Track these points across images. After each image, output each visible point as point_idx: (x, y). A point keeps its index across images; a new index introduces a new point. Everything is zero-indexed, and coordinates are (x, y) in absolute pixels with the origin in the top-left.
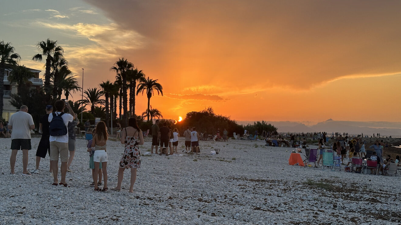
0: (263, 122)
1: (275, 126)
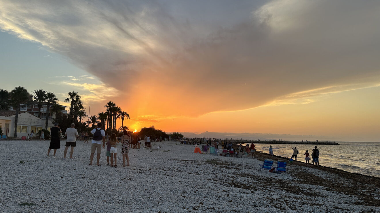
0: (177, 132)
1: (183, 135)
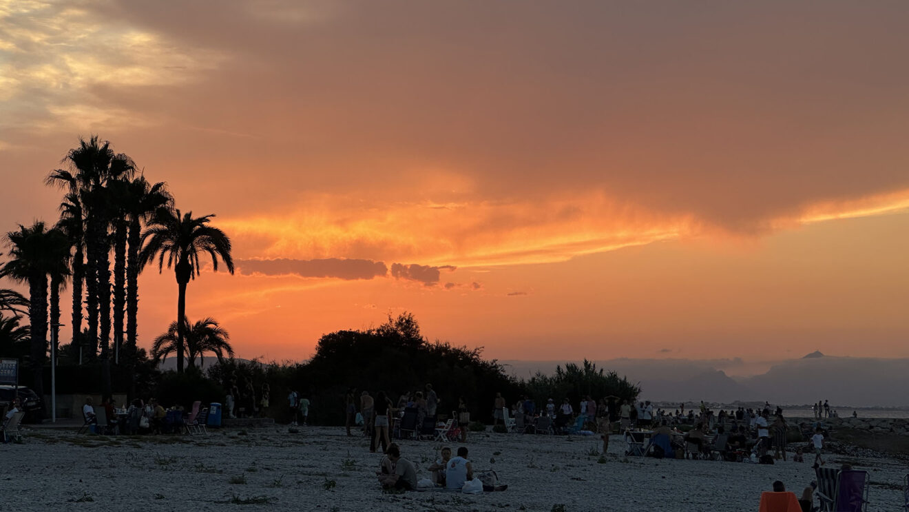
0: (588, 365)
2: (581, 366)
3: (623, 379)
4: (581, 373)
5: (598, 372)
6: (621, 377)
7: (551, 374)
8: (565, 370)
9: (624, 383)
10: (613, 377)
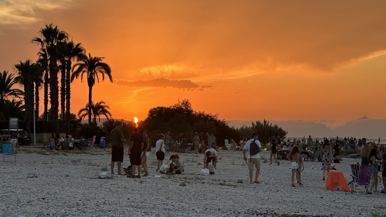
2: (262, 122)
3: (280, 128)
4: (262, 125)
5: (269, 124)
6: (279, 127)
7: (250, 126)
8: (256, 124)
9: (281, 129)
10: (276, 127)
